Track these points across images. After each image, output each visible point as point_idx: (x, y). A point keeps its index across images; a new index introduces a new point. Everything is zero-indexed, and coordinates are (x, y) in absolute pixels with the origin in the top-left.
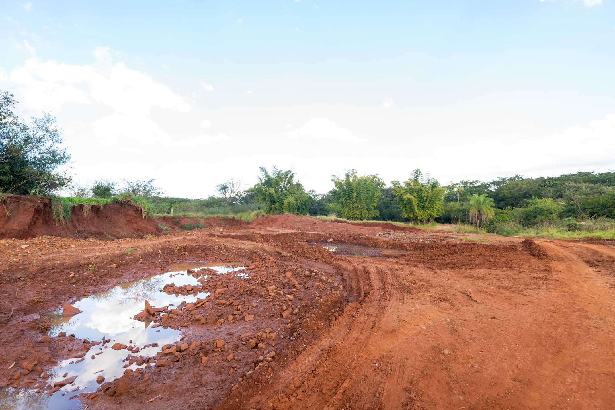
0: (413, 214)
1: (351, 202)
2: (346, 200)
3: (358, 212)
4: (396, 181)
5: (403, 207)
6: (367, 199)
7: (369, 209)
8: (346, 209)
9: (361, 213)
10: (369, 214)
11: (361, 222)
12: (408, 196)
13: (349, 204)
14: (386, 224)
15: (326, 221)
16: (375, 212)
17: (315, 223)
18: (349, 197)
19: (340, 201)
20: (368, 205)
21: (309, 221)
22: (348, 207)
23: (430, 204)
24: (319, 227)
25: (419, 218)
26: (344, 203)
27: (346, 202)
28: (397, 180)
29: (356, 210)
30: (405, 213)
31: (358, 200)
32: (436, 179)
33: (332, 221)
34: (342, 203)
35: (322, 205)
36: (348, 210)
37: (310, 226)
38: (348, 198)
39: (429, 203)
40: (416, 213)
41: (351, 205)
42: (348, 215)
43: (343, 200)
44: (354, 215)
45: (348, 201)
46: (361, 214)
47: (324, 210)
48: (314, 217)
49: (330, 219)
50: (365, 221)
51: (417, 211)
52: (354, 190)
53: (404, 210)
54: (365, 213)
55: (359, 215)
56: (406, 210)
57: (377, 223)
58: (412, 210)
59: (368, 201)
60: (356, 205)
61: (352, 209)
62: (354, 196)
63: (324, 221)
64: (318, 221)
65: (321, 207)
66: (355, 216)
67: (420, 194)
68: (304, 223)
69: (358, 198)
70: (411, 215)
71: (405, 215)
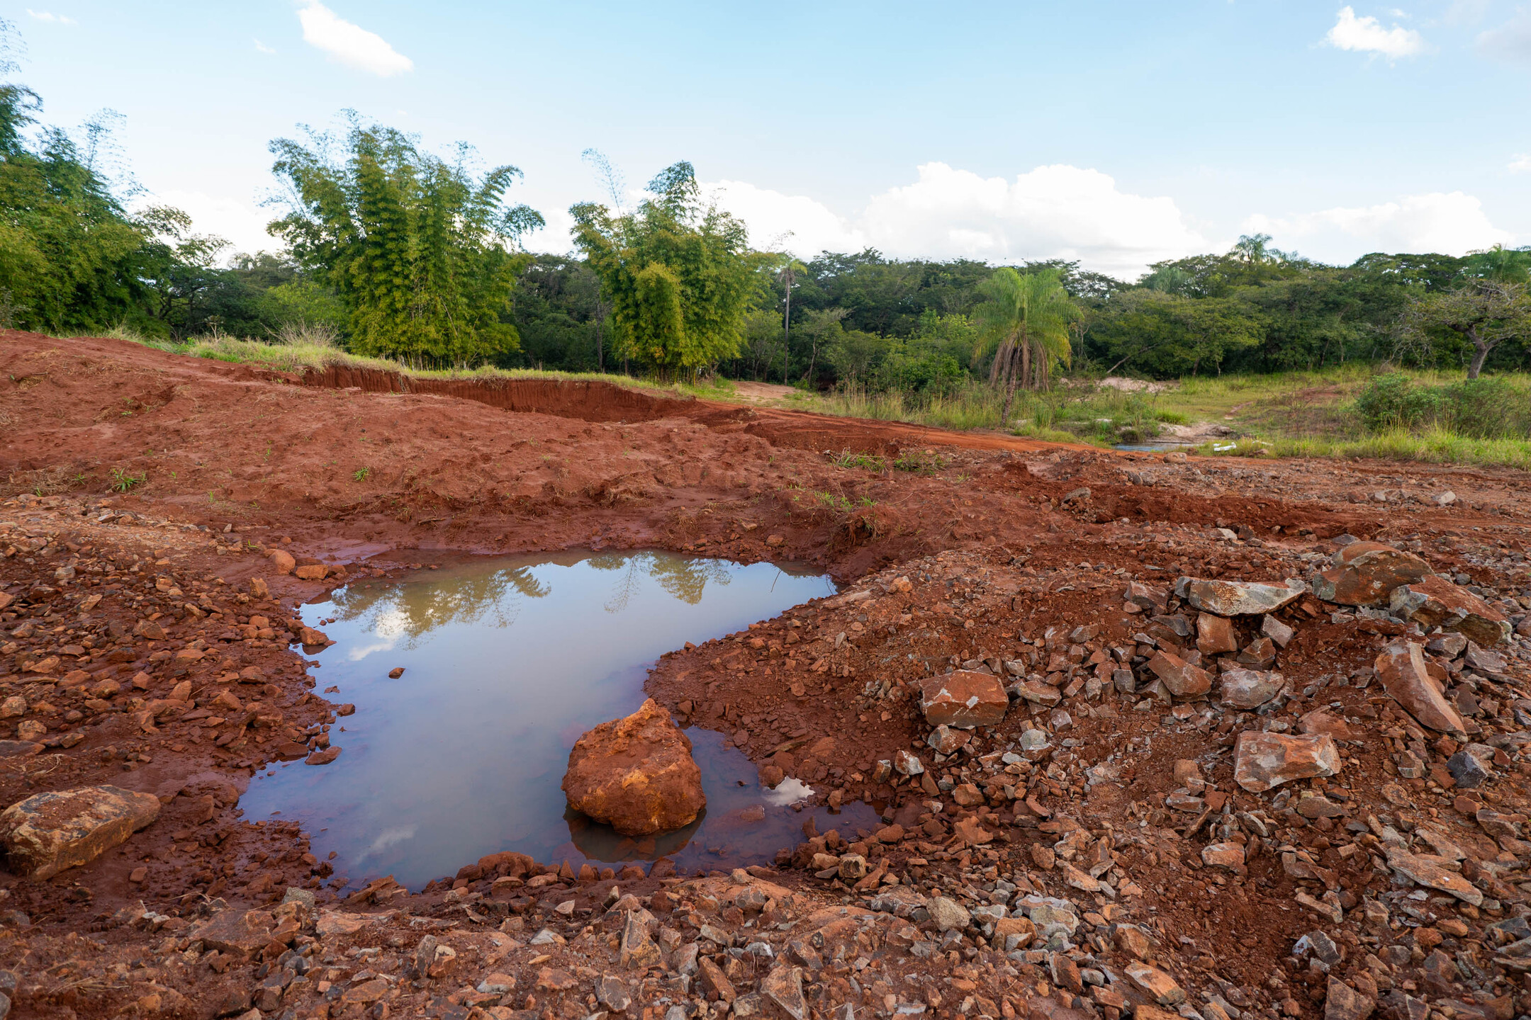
0: (664, 346)
1: (397, 281)
2: (370, 269)
3: (432, 331)
4: (592, 208)
5: (627, 318)
6: (471, 274)
7: (481, 322)
8: (374, 317)
9: (448, 338)
10: (483, 339)
11: (466, 374)
12: (657, 269)
13: (383, 290)
14: (588, 385)
15: (267, 376)
16: (505, 334)
17: (167, 396)
18: (383, 256)
19: (333, 275)
20: (473, 300)
21: (108, 379)
22: (382, 305)
23: (720, 311)
24: (198, 425)
25: (686, 361)
26: (357, 283)
27: (368, 281)
28: (597, 203)
29: (420, 319)
30: (630, 341)
31: (430, 276)
32: (735, 216)
33: (310, 377)
34: (350, 285)
35: (239, 294)
36: (383, 319)
37: (115, 418)
38: (377, 264)
39: (718, 307)
40: (676, 342)
41: (397, 294)
42: (383, 342)
43: (352, 271)
44: (411, 342)
45: (382, 277)
46: (447, 342)
47: (252, 318)
48: (165, 346)
49: (295, 362)
50: (489, 371)
51: (681, 334)
52: (412, 224)
53: (630, 326)
54: (465, 336)
55: (436, 342)
56: (636, 327)
57: (545, 381)
58: (660, 330)
59: (476, 284)
60: (424, 297)
61: (401, 316)
62: (412, 255)
63: (248, 373)
64: (190, 380)
65: (233, 301)
66: (421, 346)
67: (691, 267)
68: (46, 395)
69: (430, 266)
70: (657, 351)
71: (631, 349)
